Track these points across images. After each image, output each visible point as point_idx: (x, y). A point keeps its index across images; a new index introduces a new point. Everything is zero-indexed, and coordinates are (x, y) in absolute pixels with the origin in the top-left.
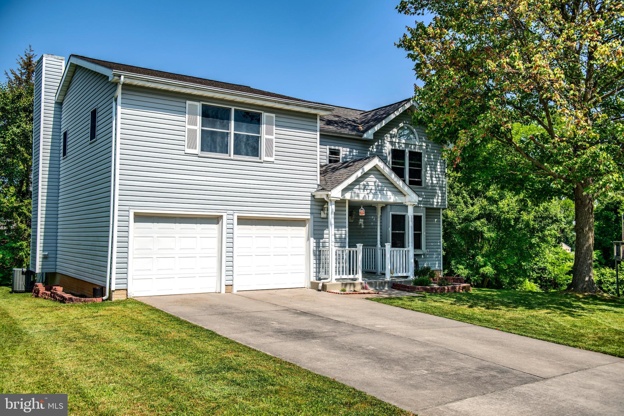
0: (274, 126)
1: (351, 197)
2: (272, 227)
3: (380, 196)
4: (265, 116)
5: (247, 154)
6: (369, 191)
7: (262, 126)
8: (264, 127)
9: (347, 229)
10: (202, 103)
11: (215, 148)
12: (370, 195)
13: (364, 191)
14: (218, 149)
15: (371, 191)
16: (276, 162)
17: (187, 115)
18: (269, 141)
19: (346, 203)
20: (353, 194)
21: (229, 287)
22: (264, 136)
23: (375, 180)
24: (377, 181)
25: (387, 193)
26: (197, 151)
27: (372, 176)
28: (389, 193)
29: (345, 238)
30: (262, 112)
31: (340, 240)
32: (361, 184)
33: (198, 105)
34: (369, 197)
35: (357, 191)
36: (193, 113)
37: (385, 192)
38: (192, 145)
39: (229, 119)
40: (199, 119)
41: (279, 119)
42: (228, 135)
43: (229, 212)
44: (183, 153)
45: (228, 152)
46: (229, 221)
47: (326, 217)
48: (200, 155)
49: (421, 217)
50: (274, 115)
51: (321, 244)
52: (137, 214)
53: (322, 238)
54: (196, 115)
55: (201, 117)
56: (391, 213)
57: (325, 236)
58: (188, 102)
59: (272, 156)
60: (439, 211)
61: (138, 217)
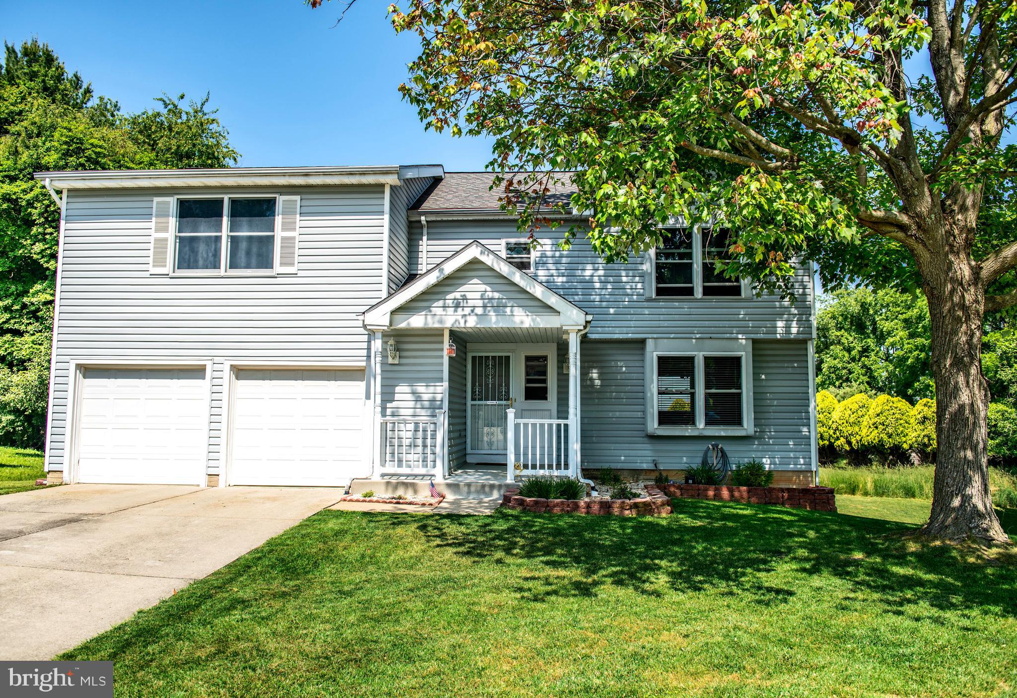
0: (298, 216)
1: (426, 323)
2: (300, 383)
3: (494, 319)
4: (281, 200)
5: (248, 266)
6: (467, 311)
7: (276, 217)
8: (279, 220)
9: (446, 384)
10: (177, 197)
11: (196, 261)
12: (468, 318)
13: (456, 311)
14: (201, 262)
15: (472, 311)
16: (300, 273)
17: (154, 219)
18: (288, 243)
19: (443, 335)
20: (429, 317)
21: (213, 477)
22: (279, 233)
23: (483, 287)
24: (489, 289)
25: (512, 311)
26: (168, 269)
27: (475, 281)
28: (518, 311)
29: (442, 401)
30: (277, 196)
31: (431, 405)
32: (448, 297)
33: (172, 202)
34: (466, 322)
35: (439, 311)
36: (163, 214)
37: (508, 310)
38: (159, 261)
39: (220, 215)
40: (173, 222)
41: (305, 203)
42: (218, 239)
43: (217, 360)
44: (147, 274)
45: (216, 265)
46: (216, 374)
47: (396, 362)
48: (171, 274)
49: (738, 359)
50: (298, 198)
51: (389, 412)
52: (79, 367)
53: (392, 401)
54: (168, 216)
55: (174, 219)
56: (655, 354)
57: (397, 397)
58: (156, 199)
59: (292, 264)
60: (803, 346)
61: (89, 371)
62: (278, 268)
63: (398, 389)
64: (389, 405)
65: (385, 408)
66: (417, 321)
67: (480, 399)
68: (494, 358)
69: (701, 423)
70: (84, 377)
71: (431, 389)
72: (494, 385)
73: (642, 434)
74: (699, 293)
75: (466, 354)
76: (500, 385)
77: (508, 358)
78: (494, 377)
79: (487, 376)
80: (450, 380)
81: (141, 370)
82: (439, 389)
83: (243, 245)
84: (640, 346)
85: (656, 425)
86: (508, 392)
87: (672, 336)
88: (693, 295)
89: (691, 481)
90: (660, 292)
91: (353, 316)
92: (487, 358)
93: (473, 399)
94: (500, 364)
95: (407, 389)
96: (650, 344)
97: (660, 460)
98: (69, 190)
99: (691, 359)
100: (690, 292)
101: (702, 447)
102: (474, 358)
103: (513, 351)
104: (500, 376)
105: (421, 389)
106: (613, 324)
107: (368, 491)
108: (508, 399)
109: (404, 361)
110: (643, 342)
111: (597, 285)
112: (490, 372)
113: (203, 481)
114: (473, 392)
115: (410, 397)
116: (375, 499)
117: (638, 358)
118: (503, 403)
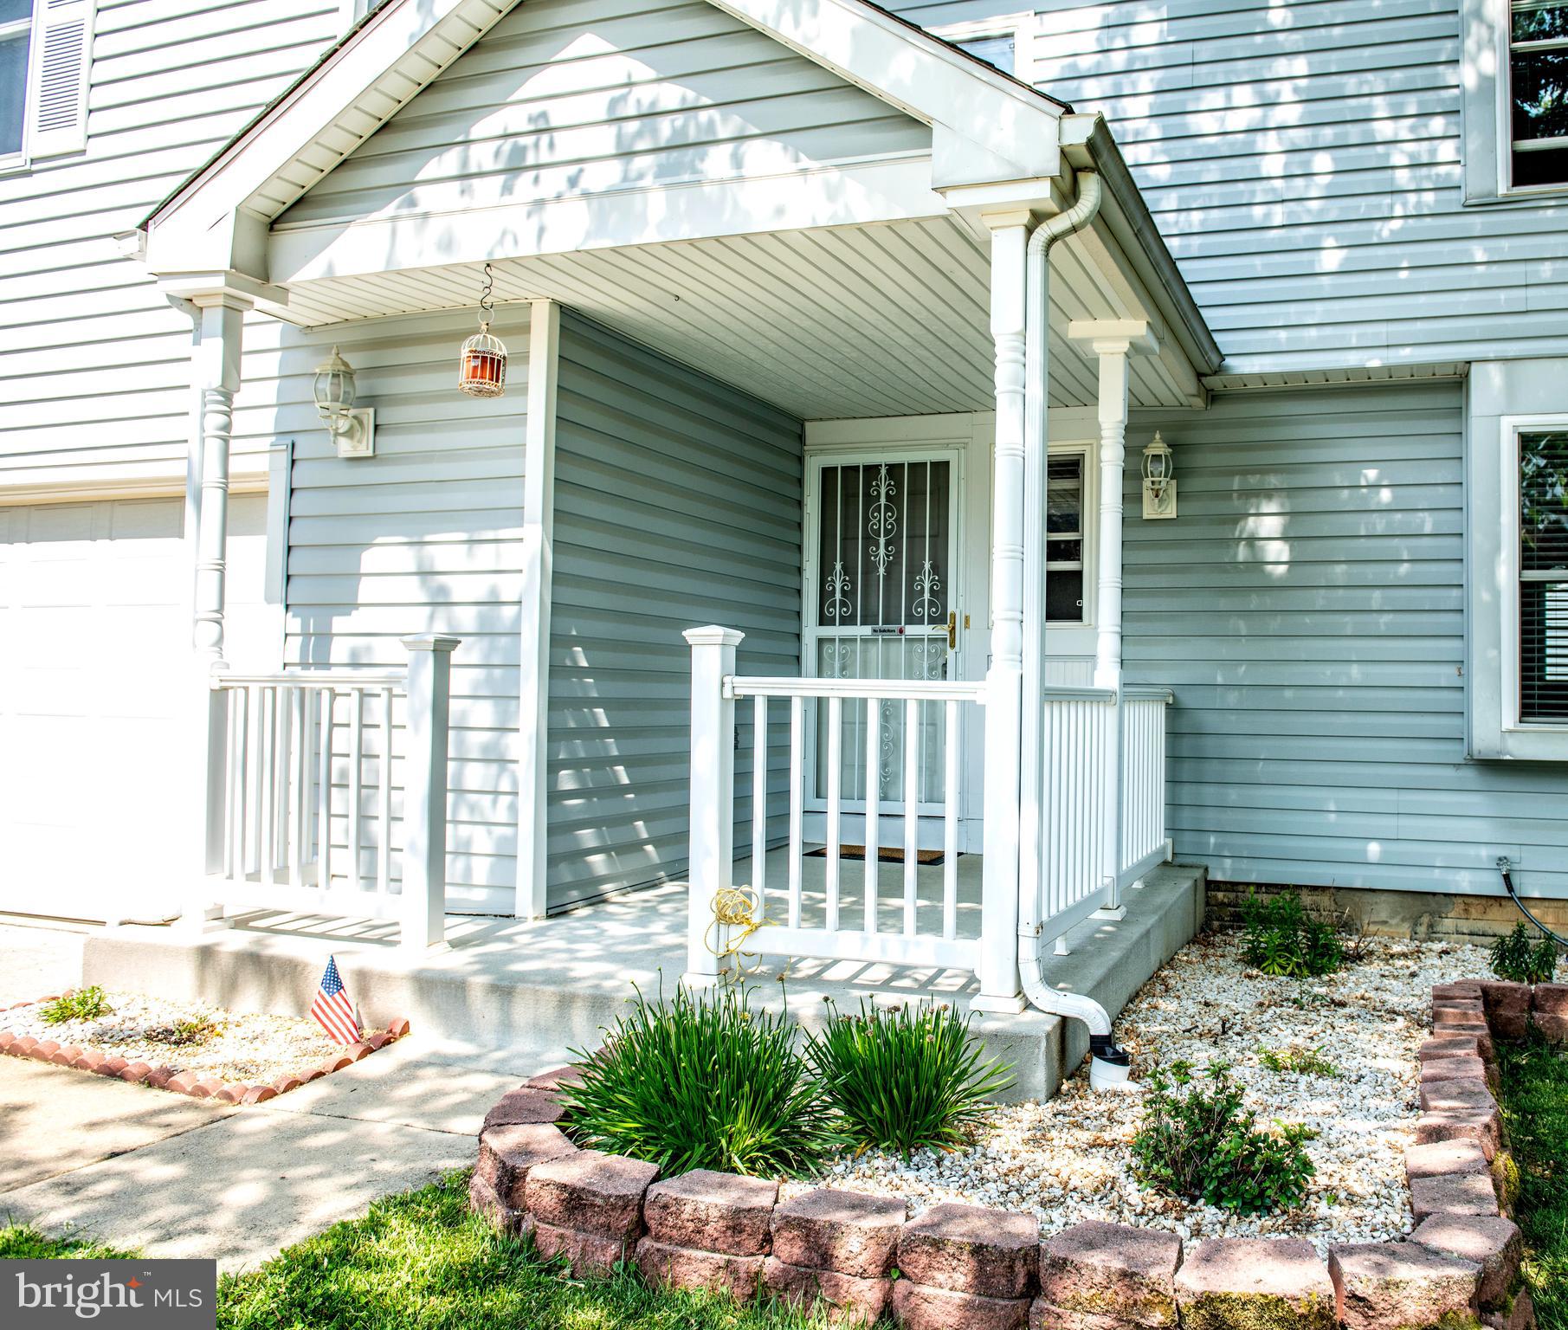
3: (657, 202)
6: (553, 181)
12: (551, 212)
16: (94, 149)
18: (63, 41)
19: (527, 332)
23: (619, 69)
27: (590, 42)
32: (478, 132)
35: (445, 198)
37: (719, 156)
47: (365, 450)
51: (339, 650)
53: (349, 606)
56: (1508, 424)
57: (367, 590)
62: (33, 142)
63: (370, 560)
64: (339, 624)
65: (325, 637)
67: (848, 620)
68: (894, 470)
71: (485, 556)
72: (892, 568)
73: (1455, 752)
75: (800, 460)
76: (915, 569)
77: (941, 468)
78: (893, 539)
79: (870, 540)
80: (560, 516)
82: (511, 556)
84: (1444, 400)
85: (1509, 718)
86: (940, 594)
90: (1529, 169)
92: (872, 470)
93: (823, 620)
94: (916, 493)
95: (405, 558)
96: (1486, 388)
97: (1529, 860)
102: (828, 474)
103: (960, 445)
104: (917, 537)
105: (447, 554)
106: (1338, 310)
108: (939, 619)
109: (389, 444)
110: (1457, 382)
111: (1273, 165)
112: (881, 520)
114: (824, 595)
115: (413, 590)
117: (1445, 448)
118: (925, 630)
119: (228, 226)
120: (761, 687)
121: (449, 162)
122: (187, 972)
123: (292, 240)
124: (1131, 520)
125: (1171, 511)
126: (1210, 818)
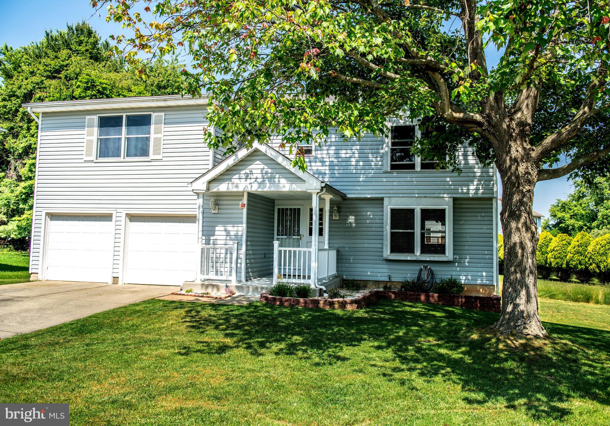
0: (163, 125)
1: (228, 188)
3: (268, 185)
4: (154, 115)
5: (136, 155)
6: (253, 180)
7: (151, 125)
8: (153, 127)
9: (244, 225)
10: (98, 115)
11: (108, 153)
12: (253, 185)
13: (246, 181)
14: (110, 154)
15: (256, 181)
16: (164, 159)
17: (86, 129)
18: (157, 140)
19: (243, 196)
20: (230, 185)
21: (115, 279)
22: (153, 136)
23: (262, 166)
24: (266, 167)
25: (279, 181)
26: (93, 158)
27: (258, 162)
28: (283, 181)
29: (242, 236)
30: (152, 113)
31: (235, 238)
32: (242, 172)
33: (95, 118)
34: (251, 187)
35: (236, 181)
36: (91, 126)
37: (276, 180)
38: (89, 154)
39: (122, 126)
40: (96, 130)
41: (167, 117)
42: (120, 139)
43: (119, 210)
44: (82, 161)
45: (119, 155)
46: (118, 219)
47: (216, 212)
48: (95, 161)
49: (443, 211)
50: (163, 114)
51: (211, 242)
52: (47, 214)
53: (214, 235)
54: (94, 127)
55: (97, 128)
56: (389, 207)
57: (216, 233)
58: (88, 117)
59: (159, 154)
60: (490, 202)
61: (53, 216)
62: (152, 156)
63: (217, 228)
64: (212, 238)
65: (209, 240)
66: (223, 187)
67: (282, 235)
68: (291, 209)
69: (418, 252)
70: (51, 220)
71: (236, 229)
72: (290, 226)
73: (381, 258)
74: (418, 168)
75: (274, 207)
76: (294, 226)
77: (299, 209)
78: (290, 222)
79: (286, 221)
80: (248, 223)
81: (79, 216)
82: (240, 229)
83: (133, 143)
84: (380, 202)
85: (389, 253)
86: (299, 231)
87: (400, 195)
88: (414, 169)
89: (403, 289)
90: (393, 167)
91: (185, 184)
92: (287, 209)
93: (278, 235)
94: (295, 213)
95: (222, 228)
96: (386, 201)
97: (393, 275)
98: (43, 113)
99: (412, 211)
100: (412, 167)
101: (418, 267)
102: (279, 209)
103: (303, 205)
104: (294, 221)
105: (230, 228)
106: (363, 188)
107: (189, 289)
108: (299, 235)
109: (221, 211)
110: (382, 199)
111: (354, 163)
112: (289, 218)
113: (110, 281)
114: (278, 231)
115: (224, 233)
116: (193, 294)
117: (380, 210)
118: (296, 237)
119: (206, 183)
120: (283, 249)
121: (237, 176)
122: (200, 287)
123: (212, 185)
124: (330, 219)
125: (338, 218)
126: (344, 269)
